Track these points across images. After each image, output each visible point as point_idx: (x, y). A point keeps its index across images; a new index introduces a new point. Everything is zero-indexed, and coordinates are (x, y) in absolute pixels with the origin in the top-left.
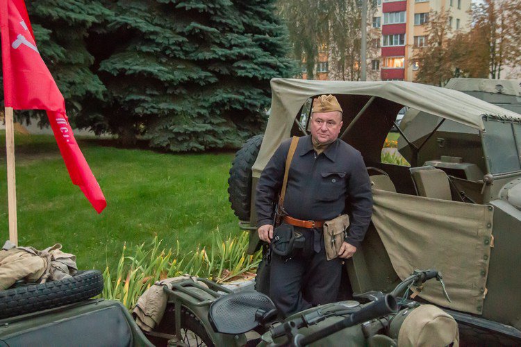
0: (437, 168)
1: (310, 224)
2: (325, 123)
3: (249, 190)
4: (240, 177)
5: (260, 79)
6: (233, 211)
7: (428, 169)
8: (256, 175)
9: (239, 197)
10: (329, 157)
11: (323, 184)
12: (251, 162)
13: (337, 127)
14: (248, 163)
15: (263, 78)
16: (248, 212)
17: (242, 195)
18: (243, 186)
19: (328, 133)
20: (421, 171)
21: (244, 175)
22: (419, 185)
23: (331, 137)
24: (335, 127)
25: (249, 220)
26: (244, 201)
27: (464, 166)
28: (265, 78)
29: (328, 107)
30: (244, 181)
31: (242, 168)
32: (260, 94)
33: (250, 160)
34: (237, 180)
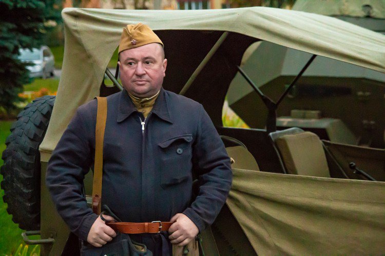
0: (305, 129)
1: (155, 226)
2: (140, 63)
3: (36, 182)
4: (20, 163)
5: (10, 8)
6: (11, 216)
7: (293, 132)
8: (45, 159)
9: (22, 194)
10: (163, 118)
11: (165, 158)
12: (38, 139)
13: (160, 66)
14: (32, 140)
15: (15, 6)
16: (35, 216)
17: (25, 191)
18: (26, 176)
19: (146, 77)
20: (286, 136)
21: (26, 160)
22: (285, 157)
23: (153, 82)
24: (156, 66)
25: (39, 229)
26: (30, 200)
27: (324, 124)
28: (19, 6)
29: (139, 38)
30: (26, 169)
31: (23, 149)
32: (10, 30)
33: (35, 135)
34: (15, 169)
